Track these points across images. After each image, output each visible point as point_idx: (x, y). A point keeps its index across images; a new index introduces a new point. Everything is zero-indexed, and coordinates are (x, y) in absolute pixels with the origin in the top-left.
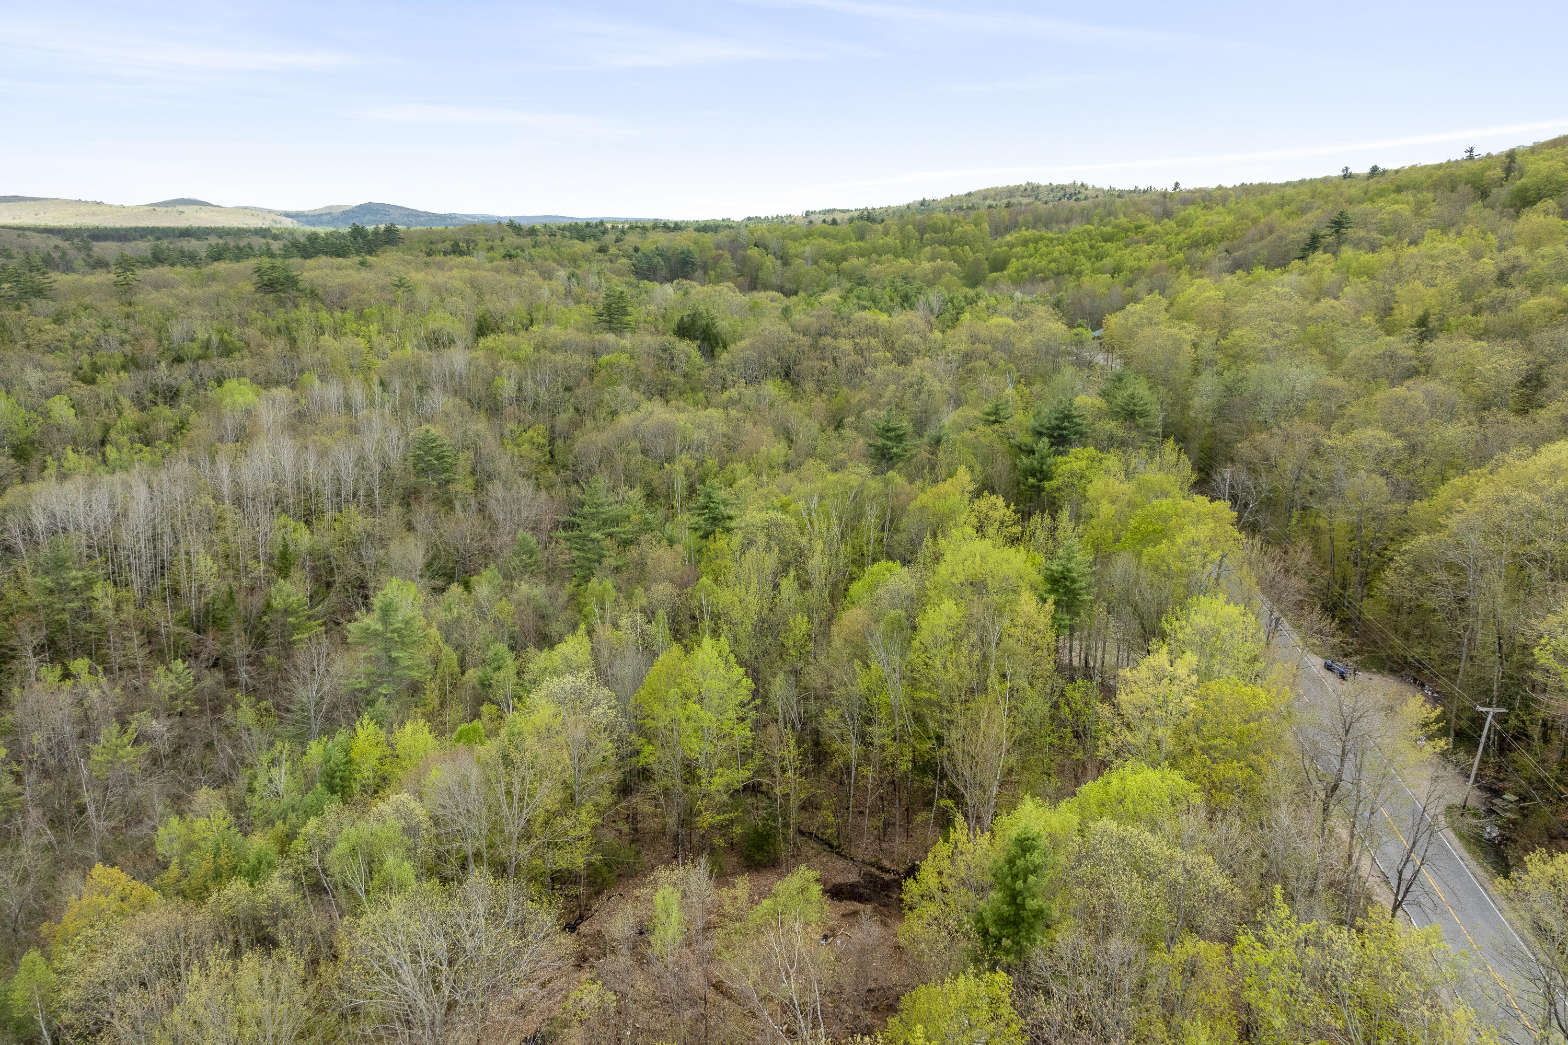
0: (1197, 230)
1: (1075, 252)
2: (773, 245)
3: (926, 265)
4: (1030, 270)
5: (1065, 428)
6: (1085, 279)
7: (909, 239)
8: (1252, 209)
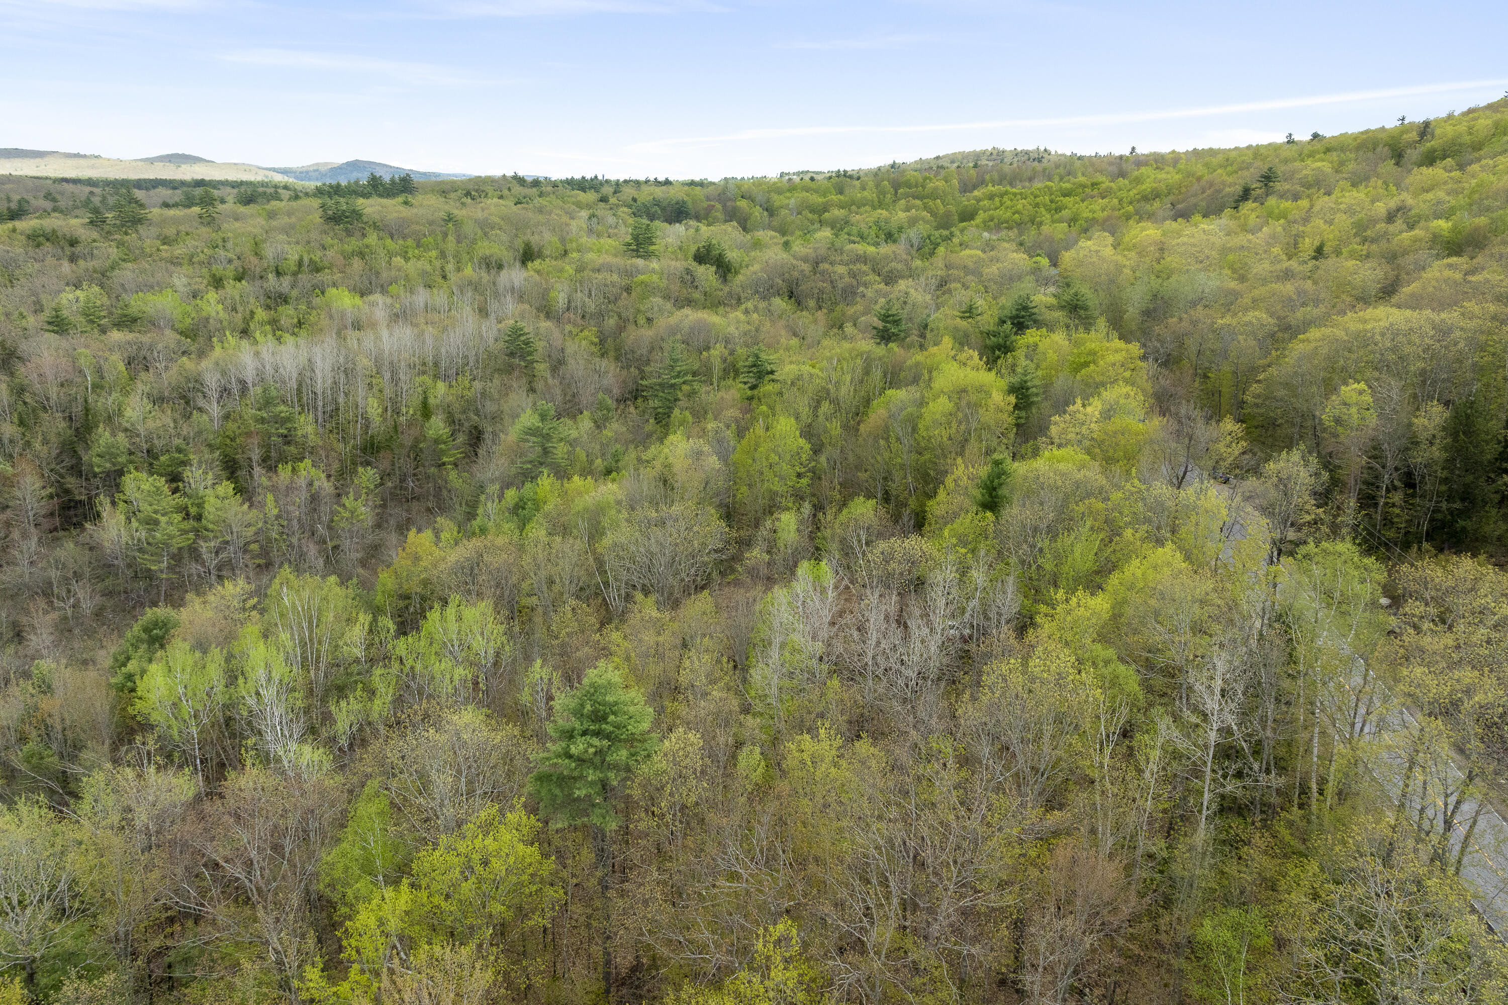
0: (1147, 186)
1: (1037, 205)
2: (759, 198)
3: (902, 215)
4: (996, 221)
5: (1023, 317)
6: (1045, 229)
7: (884, 194)
8: (1200, 169)
